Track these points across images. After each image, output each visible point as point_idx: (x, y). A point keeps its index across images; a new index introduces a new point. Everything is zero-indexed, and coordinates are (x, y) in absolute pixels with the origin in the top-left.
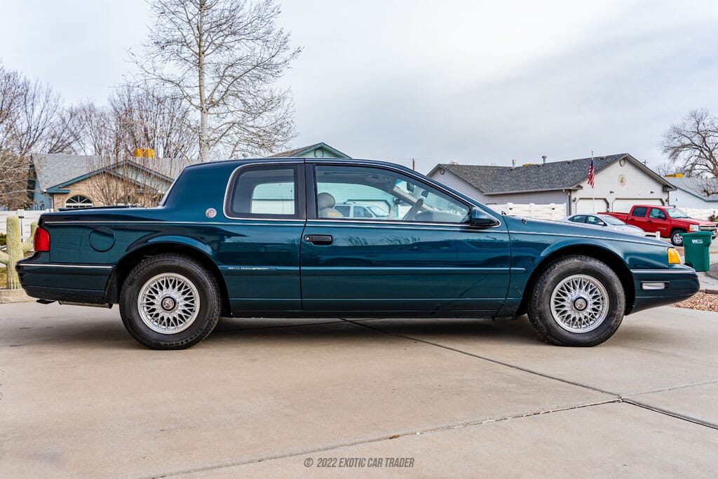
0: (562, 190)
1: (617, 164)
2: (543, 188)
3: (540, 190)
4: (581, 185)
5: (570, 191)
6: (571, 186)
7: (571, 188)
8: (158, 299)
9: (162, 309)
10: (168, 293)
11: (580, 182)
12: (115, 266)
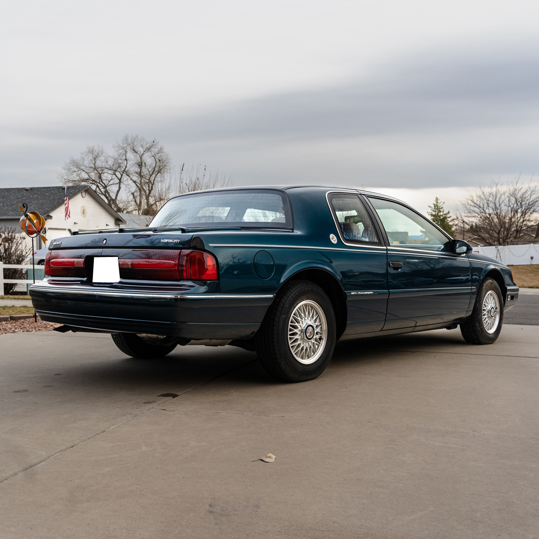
1: (80, 195)
8: (300, 328)
9: (305, 338)
10: (306, 321)
11: (50, 212)
12: (275, 295)
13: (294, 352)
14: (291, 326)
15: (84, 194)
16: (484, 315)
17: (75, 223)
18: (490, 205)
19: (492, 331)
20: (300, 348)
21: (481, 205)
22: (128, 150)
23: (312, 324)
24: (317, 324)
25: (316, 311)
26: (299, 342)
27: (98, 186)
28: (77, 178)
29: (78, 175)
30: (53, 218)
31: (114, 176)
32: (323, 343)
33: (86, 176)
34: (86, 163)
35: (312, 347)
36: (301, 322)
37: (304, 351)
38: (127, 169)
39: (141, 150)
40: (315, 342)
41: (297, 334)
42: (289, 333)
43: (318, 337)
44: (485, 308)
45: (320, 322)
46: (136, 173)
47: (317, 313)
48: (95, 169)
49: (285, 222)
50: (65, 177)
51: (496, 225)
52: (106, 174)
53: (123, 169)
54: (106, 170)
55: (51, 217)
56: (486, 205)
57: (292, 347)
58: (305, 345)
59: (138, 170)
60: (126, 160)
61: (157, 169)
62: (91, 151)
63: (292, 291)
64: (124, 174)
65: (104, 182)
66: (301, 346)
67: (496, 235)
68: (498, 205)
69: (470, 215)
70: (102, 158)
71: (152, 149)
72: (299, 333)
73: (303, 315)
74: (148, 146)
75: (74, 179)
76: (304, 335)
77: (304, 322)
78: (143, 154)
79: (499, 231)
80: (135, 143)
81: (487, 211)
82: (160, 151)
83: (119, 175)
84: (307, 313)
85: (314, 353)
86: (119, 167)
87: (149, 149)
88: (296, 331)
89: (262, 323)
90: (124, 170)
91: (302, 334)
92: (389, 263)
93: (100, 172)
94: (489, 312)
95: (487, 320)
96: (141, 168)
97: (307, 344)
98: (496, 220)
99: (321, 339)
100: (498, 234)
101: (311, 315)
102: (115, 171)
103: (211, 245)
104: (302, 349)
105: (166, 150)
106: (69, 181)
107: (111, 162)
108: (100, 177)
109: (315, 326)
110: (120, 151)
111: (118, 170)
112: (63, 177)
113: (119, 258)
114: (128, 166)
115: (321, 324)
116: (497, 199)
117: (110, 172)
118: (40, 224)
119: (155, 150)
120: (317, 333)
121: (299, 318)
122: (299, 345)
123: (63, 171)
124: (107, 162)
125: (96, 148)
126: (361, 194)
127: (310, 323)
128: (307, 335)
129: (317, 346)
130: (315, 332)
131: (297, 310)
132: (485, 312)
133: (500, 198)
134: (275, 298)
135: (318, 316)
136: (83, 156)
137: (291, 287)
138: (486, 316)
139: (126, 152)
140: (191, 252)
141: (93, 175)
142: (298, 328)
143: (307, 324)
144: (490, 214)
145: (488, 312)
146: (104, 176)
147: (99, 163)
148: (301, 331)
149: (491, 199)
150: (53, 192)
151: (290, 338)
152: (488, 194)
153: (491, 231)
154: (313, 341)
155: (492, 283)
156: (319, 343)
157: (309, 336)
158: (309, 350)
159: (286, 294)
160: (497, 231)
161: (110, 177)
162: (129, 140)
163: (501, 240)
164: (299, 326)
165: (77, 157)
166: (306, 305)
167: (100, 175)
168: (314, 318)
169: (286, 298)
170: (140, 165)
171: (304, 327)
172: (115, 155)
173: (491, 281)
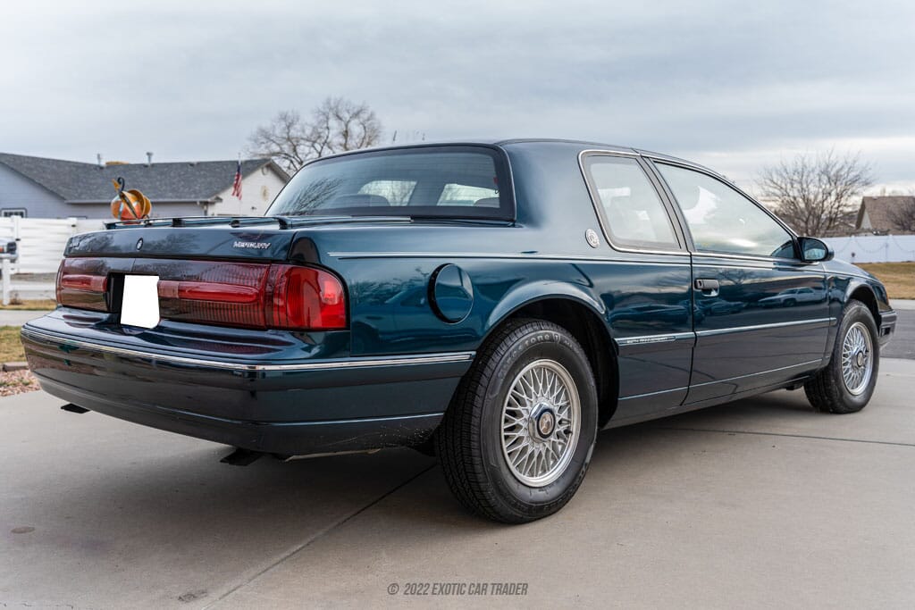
0: (195, 203)
1: (259, 173)
2: (165, 197)
3: (161, 200)
4: (221, 196)
5: (206, 203)
6: (208, 197)
7: (209, 200)
8: (526, 416)
9: (537, 435)
10: (540, 400)
11: (217, 193)
12: (474, 353)
13: (514, 464)
14: (508, 412)
15: (265, 170)
16: (846, 364)
17: (253, 208)
18: (795, 186)
19: (859, 390)
20: (527, 456)
21: (783, 186)
22: (331, 115)
23: (552, 407)
24: (560, 404)
25: (559, 378)
26: (524, 444)
27: (292, 162)
28: (266, 152)
29: (267, 147)
30: (224, 201)
31: (312, 149)
32: (573, 440)
33: (276, 148)
34: (278, 132)
35: (552, 451)
36: (528, 403)
37: (535, 459)
38: (328, 140)
39: (347, 116)
40: (557, 440)
41: (520, 427)
42: (504, 426)
43: (562, 429)
44: (847, 352)
45: (567, 399)
46: (341, 145)
47: (561, 383)
48: (289, 139)
49: (498, 206)
50: (251, 150)
51: (802, 212)
52: (302, 147)
53: (323, 140)
54: (302, 142)
55: (220, 200)
56: (789, 186)
57: (509, 454)
58: (538, 448)
59: (343, 141)
60: (328, 128)
61: (367, 140)
62: (284, 117)
63: (510, 343)
64: (325, 147)
65: (300, 156)
66: (529, 451)
67: (803, 224)
68: (805, 186)
69: (767, 198)
70: (297, 126)
71: (361, 115)
72: (525, 425)
73: (532, 388)
74: (355, 110)
75: (262, 153)
76: (534, 429)
77: (534, 404)
78: (349, 121)
79: (808, 219)
80: (340, 108)
81: (791, 194)
82: (371, 117)
83: (319, 148)
84: (541, 385)
85: (555, 462)
86: (319, 137)
87: (356, 115)
88: (517, 421)
89: (446, 412)
90: (326, 142)
91: (531, 425)
92: (695, 282)
93: (295, 143)
94: (855, 357)
95: (850, 371)
96: (346, 139)
97: (541, 445)
98: (802, 205)
99: (567, 432)
100: (806, 223)
101: (549, 387)
102: (314, 142)
103: (332, 254)
104: (531, 456)
105: (378, 116)
106: (256, 155)
107: (308, 131)
108: (295, 150)
109: (556, 409)
110: (321, 117)
111: (318, 141)
112: (248, 150)
113: (161, 279)
114: (330, 136)
115: (568, 404)
116: (804, 177)
117: (308, 143)
118: (142, 209)
119: (364, 116)
120: (560, 422)
121: (525, 396)
122: (525, 449)
123: (249, 143)
124: (304, 131)
125: (290, 114)
126: (642, 157)
127: (546, 404)
128: (541, 430)
129: (560, 447)
130: (558, 419)
131: (521, 379)
132: (847, 359)
133: (808, 176)
134: (476, 359)
135: (564, 387)
136: (274, 124)
137: (508, 335)
138: (849, 366)
139: (328, 118)
140: (291, 269)
141: (287, 148)
142: (522, 416)
143: (540, 406)
144: (795, 198)
145: (852, 358)
146: (299, 149)
147: (293, 133)
148: (529, 421)
149: (796, 177)
150: (225, 167)
151: (506, 437)
152: (792, 171)
153: (796, 220)
154: (552, 439)
155: (859, 310)
156: (566, 441)
157: (546, 430)
158: (544, 458)
159: (499, 349)
160: (805, 219)
161: (307, 150)
162: (332, 102)
163: (809, 231)
164: (524, 412)
165: (266, 124)
166: (539, 368)
167: (295, 147)
168: (556, 394)
169: (498, 358)
170: (346, 134)
171: (535, 413)
172: (315, 122)
173: (857, 306)
